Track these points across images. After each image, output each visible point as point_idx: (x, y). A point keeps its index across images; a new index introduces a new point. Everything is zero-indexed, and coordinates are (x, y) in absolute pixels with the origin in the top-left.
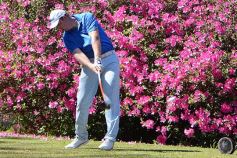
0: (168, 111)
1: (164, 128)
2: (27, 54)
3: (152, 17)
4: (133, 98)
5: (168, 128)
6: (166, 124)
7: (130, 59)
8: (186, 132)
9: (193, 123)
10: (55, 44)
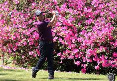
0: (87, 57)
1: (85, 65)
2: (18, 28)
3: (79, 9)
4: (70, 50)
5: (87, 65)
6: (86, 63)
7: (68, 31)
8: (96, 67)
9: (99, 63)
10: (32, 23)
